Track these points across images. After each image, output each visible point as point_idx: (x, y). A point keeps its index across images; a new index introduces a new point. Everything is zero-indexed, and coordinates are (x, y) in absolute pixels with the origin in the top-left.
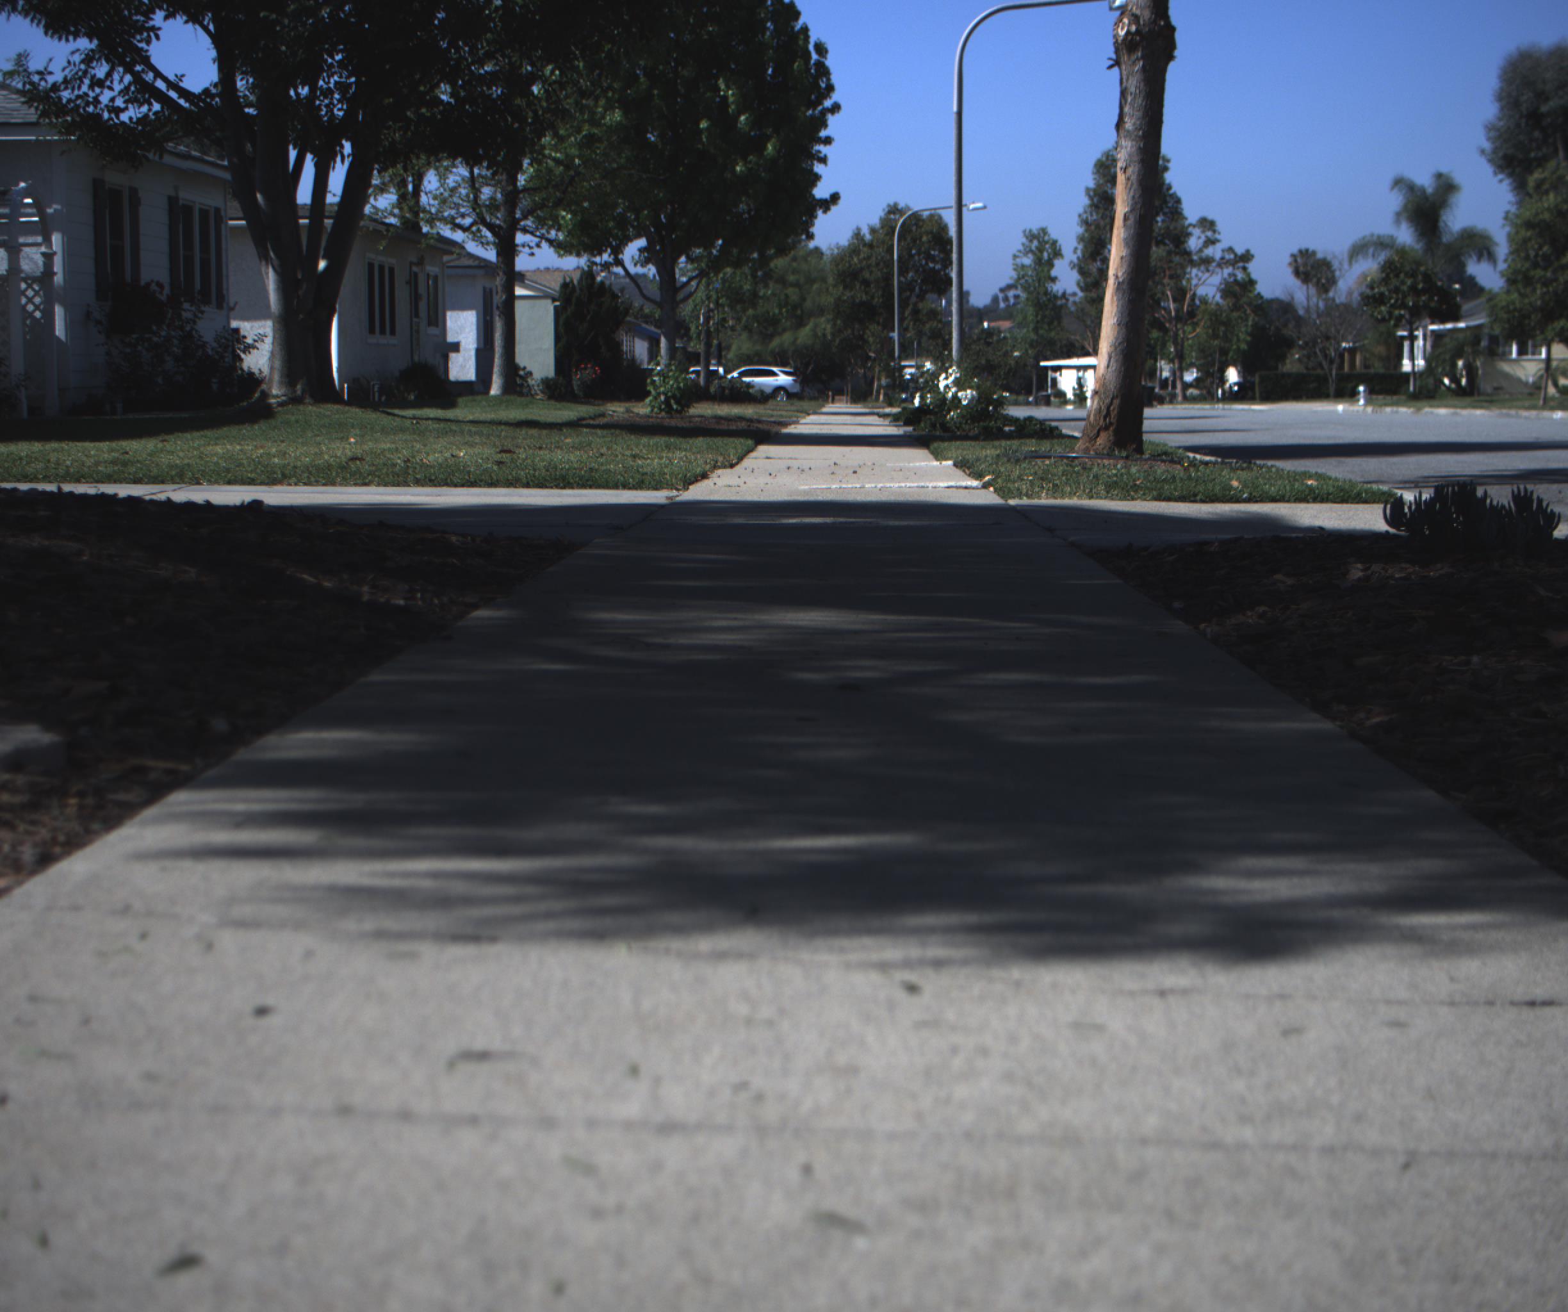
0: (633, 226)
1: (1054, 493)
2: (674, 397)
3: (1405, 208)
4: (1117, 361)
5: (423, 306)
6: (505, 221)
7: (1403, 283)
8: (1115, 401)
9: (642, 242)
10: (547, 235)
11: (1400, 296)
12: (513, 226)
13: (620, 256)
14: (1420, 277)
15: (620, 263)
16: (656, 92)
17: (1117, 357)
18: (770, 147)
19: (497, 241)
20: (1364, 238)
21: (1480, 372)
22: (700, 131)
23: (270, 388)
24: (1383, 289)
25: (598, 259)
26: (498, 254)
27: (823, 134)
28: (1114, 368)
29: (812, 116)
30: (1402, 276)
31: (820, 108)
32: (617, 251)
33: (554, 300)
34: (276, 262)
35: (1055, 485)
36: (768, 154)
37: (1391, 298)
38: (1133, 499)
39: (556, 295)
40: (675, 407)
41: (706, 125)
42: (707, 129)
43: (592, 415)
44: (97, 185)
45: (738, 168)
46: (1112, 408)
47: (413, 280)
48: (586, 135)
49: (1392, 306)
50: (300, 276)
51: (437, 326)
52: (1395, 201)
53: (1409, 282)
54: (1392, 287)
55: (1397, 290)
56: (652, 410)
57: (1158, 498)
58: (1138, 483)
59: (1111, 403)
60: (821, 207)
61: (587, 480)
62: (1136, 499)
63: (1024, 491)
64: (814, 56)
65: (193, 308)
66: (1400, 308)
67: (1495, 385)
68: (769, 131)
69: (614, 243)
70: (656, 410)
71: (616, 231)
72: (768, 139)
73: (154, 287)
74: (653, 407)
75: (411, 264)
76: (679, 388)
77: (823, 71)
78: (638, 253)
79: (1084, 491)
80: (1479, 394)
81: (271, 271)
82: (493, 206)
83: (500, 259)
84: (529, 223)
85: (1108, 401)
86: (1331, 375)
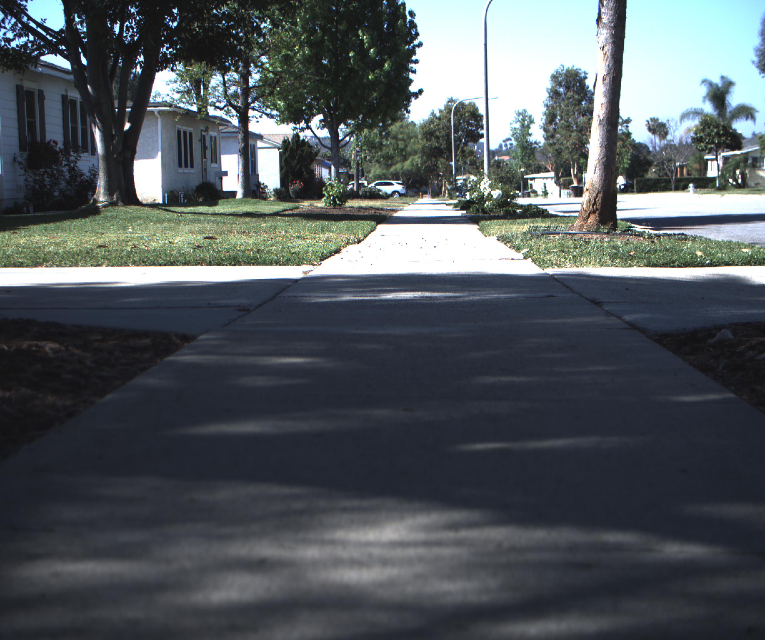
0: (316, 109)
1: (575, 262)
2: (337, 197)
3: (708, 94)
4: (600, 170)
5: (208, 152)
6: (242, 104)
7: (712, 131)
8: (599, 195)
9: (321, 117)
10: (265, 112)
11: (711, 138)
12: (247, 106)
13: (309, 124)
14: (721, 128)
15: (309, 128)
16: (326, 38)
17: (600, 167)
18: (386, 65)
19: (238, 115)
20: (687, 110)
21: (748, 176)
22: (350, 58)
23: (98, 197)
24: (702, 134)
25: (298, 126)
26: (239, 122)
27: (414, 58)
28: (598, 174)
29: (408, 49)
30: (712, 127)
31: (412, 45)
32: (308, 121)
33: (279, 149)
34: (100, 125)
35: (574, 257)
36: (386, 69)
37: (706, 139)
38: (631, 266)
39: (280, 146)
40: (338, 202)
41: (352, 54)
42: (353, 56)
43: (291, 208)
44: (19, 89)
45: (370, 77)
46: (597, 199)
47: (203, 139)
48: (284, 55)
49: (707, 143)
50: (114, 133)
51: (216, 162)
52: (704, 90)
53: (715, 130)
54: (706, 133)
55: (709, 135)
56: (326, 205)
57: (651, 264)
58: (632, 254)
59: (597, 196)
60: (413, 97)
61: (252, 259)
62: (633, 266)
63: (554, 262)
64: (409, 18)
65: (75, 155)
66: (711, 144)
67: (756, 182)
68: (386, 57)
69: (306, 117)
70: (328, 204)
71: (307, 111)
72: (385, 61)
73: (52, 144)
74: (326, 203)
75: (202, 131)
76: (340, 192)
77: (413, 25)
78: (319, 122)
79: (596, 261)
80: (748, 187)
81: (97, 130)
82: (235, 95)
83: (241, 125)
84: (256, 104)
85: (595, 195)
86: (673, 179)
